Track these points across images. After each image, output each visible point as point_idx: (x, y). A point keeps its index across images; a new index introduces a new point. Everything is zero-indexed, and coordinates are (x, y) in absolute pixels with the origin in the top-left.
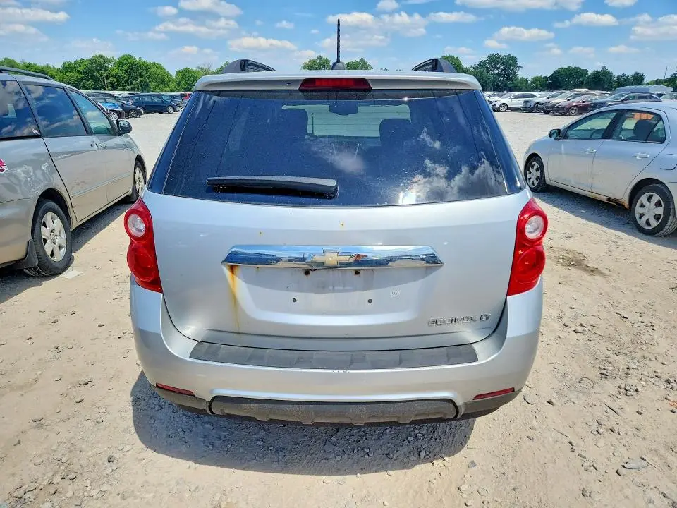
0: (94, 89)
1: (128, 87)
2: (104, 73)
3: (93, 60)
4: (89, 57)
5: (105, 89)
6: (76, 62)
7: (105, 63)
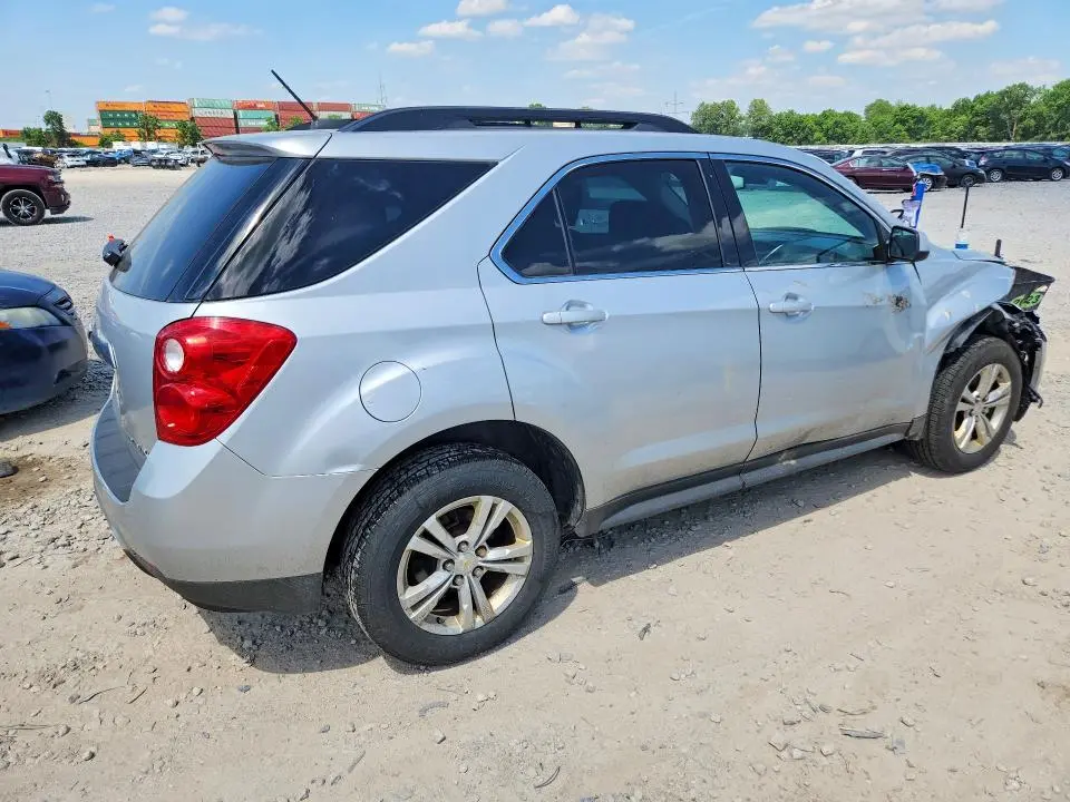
0: (991, 140)
1: (1053, 135)
2: (1018, 114)
3: (1003, 94)
4: (1002, 87)
5: (1009, 139)
6: (978, 97)
7: (1026, 95)
